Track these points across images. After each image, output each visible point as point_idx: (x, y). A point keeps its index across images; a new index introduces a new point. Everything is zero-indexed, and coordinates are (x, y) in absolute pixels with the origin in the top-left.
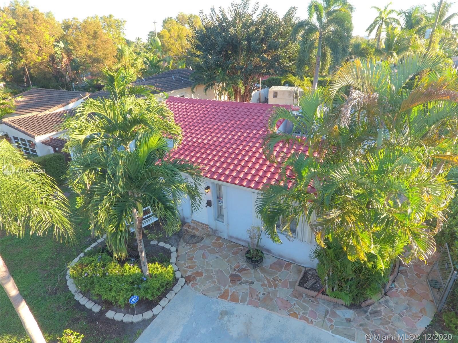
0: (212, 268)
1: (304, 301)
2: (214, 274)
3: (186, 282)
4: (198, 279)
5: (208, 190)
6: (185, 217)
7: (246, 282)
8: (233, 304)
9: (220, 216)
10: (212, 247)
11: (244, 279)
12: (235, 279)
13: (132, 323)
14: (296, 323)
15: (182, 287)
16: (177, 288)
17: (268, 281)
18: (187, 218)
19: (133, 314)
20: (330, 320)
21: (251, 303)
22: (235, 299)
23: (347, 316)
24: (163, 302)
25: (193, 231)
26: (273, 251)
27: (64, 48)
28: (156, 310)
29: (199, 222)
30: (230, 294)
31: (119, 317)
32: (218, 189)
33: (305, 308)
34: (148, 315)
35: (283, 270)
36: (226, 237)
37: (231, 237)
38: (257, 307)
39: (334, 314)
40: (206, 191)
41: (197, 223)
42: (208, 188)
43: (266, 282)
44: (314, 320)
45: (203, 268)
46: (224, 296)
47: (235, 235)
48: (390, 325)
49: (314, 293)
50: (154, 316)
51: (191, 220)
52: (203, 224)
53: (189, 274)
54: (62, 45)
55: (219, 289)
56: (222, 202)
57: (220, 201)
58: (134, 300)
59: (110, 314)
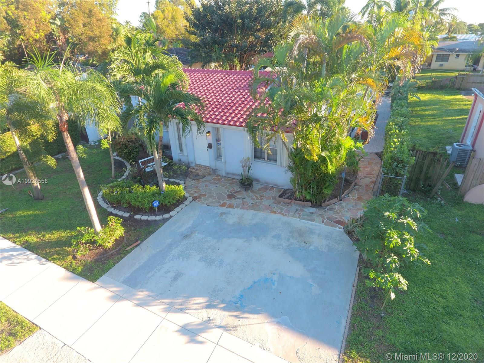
0: (213, 192)
1: (282, 205)
2: (215, 195)
3: (193, 200)
4: (203, 197)
5: (209, 134)
6: (190, 162)
7: (239, 198)
8: (229, 209)
9: (218, 156)
10: (213, 181)
11: (237, 197)
12: (230, 197)
13: (155, 221)
14: (274, 216)
15: (190, 202)
16: (186, 202)
17: (256, 197)
18: (192, 163)
19: (156, 215)
20: (298, 213)
21: (243, 208)
22: (231, 206)
23: (311, 211)
24: (177, 209)
25: (197, 171)
26: (261, 180)
27: (60, 26)
28: (172, 213)
29: (201, 165)
30: (227, 204)
31: (145, 218)
32: (217, 133)
33: (282, 209)
34: (166, 216)
35: (268, 191)
36: (223, 174)
37: (228, 173)
38: (247, 210)
39: (302, 211)
40: (208, 135)
41: (200, 166)
42: (209, 132)
43: (255, 198)
44: (287, 214)
45: (206, 192)
46: (223, 205)
47: (231, 171)
48: (340, 214)
49: (290, 201)
50: (171, 217)
51: (195, 164)
52: (205, 166)
53: (195, 195)
54: (58, 22)
55: (219, 202)
56: (220, 144)
57: (218, 144)
58: (156, 204)
59: (138, 217)
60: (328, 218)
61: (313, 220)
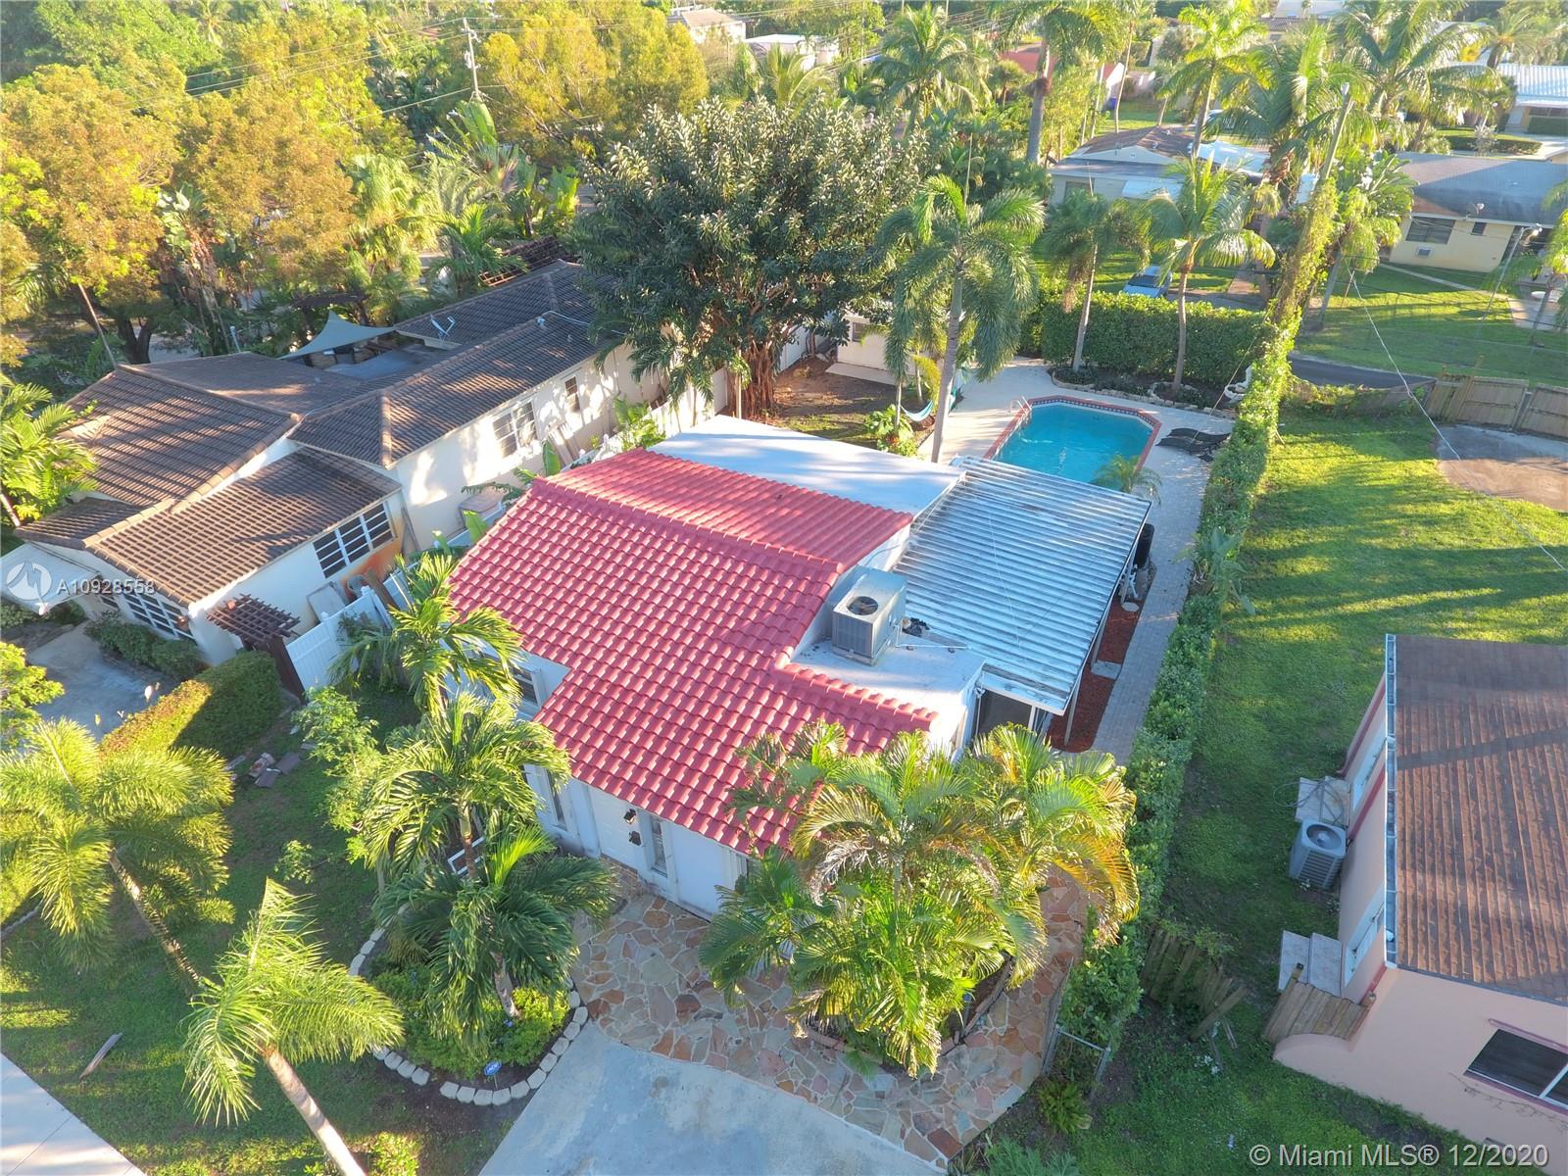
0: (642, 982)
1: (810, 1057)
2: (645, 997)
3: (589, 1017)
4: (614, 1007)
5: (632, 820)
6: (585, 845)
7: (708, 1015)
8: (677, 1064)
9: (659, 864)
10: (645, 927)
11: (704, 1007)
12: (687, 1006)
13: (491, 1106)
14: (787, 1102)
15: (582, 1027)
16: (571, 1032)
17: (751, 1010)
18: (592, 849)
19: (493, 1090)
20: (849, 1096)
21: (711, 1062)
22: (683, 1054)
23: (880, 1088)
24: (547, 1063)
27: (190, 211)
28: (535, 1079)
29: (617, 863)
30: (675, 1042)
31: (466, 1095)
33: (808, 1071)
34: (520, 1090)
36: (675, 900)
37: (685, 903)
38: (723, 1069)
39: (858, 1083)
41: (613, 862)
42: (632, 813)
43: (746, 1015)
44: (819, 1096)
45: (623, 980)
46: (662, 1047)
48: (949, 1104)
49: (831, 1042)
50: (532, 1092)
51: (598, 854)
52: (626, 867)
53: (595, 996)
54: (184, 203)
55: (655, 1033)
57: (657, 839)
58: (494, 1067)
59: (448, 1090)
60: (919, 1122)
61: (877, 1128)
